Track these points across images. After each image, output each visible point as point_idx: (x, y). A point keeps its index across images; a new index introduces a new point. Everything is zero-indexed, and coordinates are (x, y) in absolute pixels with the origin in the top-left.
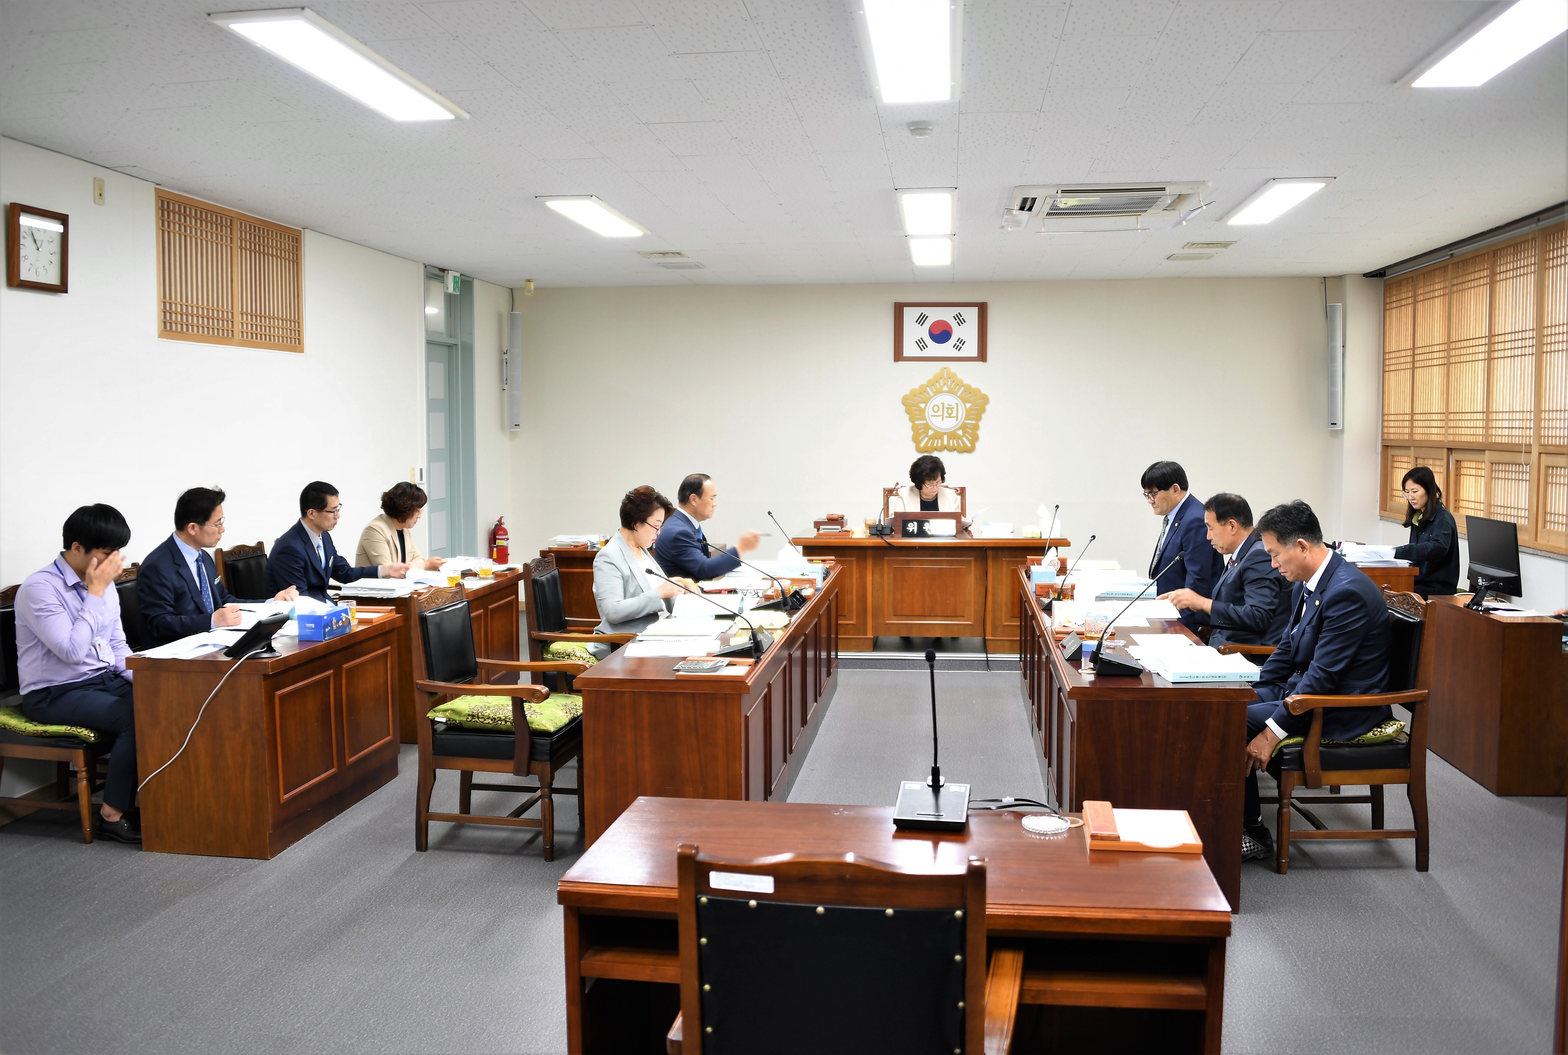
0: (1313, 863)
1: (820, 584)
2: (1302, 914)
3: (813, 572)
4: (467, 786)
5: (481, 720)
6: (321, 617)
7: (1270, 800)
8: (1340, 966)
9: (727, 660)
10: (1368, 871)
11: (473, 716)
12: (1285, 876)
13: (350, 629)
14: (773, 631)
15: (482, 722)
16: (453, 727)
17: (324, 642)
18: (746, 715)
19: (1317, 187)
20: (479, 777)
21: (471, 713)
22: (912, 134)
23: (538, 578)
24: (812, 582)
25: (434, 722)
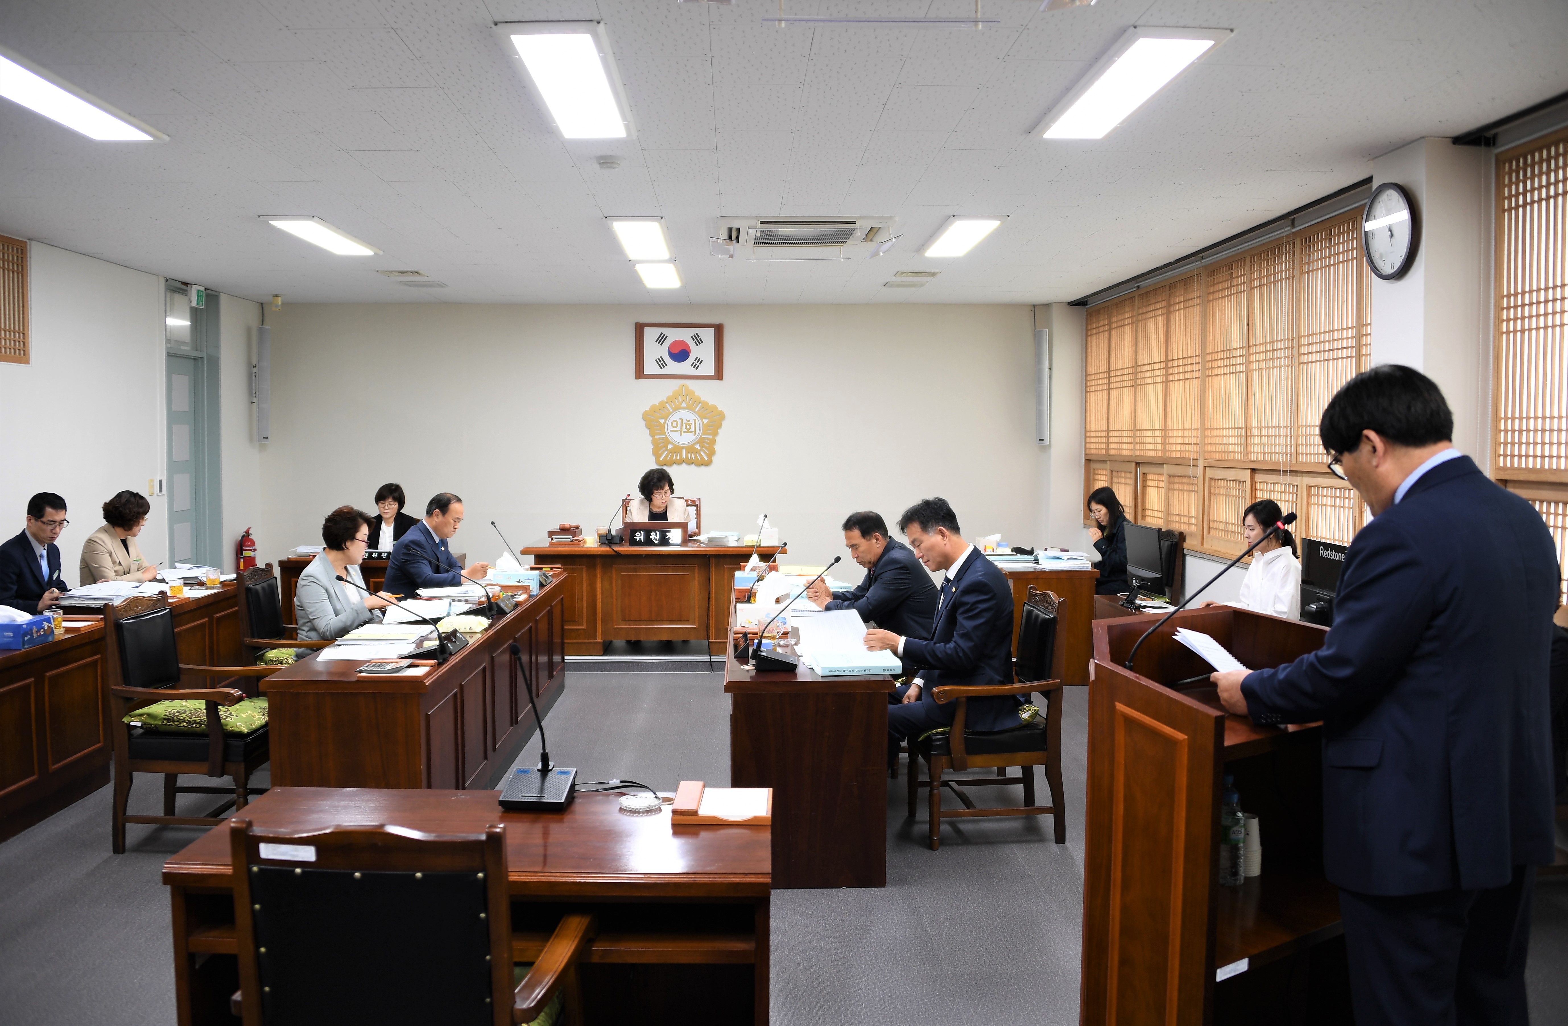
0: (963, 839)
1: (535, 589)
2: (943, 886)
3: (528, 579)
4: (171, 790)
5: (176, 723)
6: (20, 626)
7: (924, 784)
8: (965, 930)
9: (408, 662)
10: (1012, 845)
11: (168, 720)
12: (936, 852)
13: (54, 638)
14: (473, 635)
15: (177, 725)
16: (152, 731)
17: (23, 650)
18: (427, 714)
19: (993, 224)
20: (183, 780)
21: (166, 717)
22: (601, 167)
23: (251, 586)
24: (526, 589)
25: (130, 727)
